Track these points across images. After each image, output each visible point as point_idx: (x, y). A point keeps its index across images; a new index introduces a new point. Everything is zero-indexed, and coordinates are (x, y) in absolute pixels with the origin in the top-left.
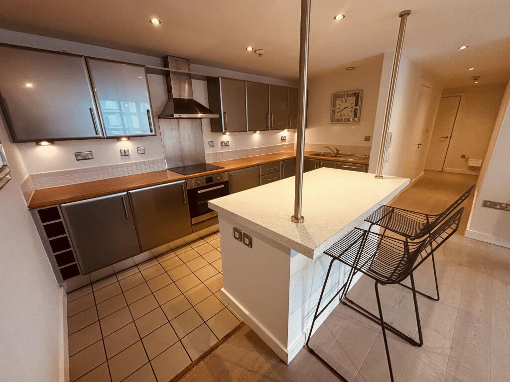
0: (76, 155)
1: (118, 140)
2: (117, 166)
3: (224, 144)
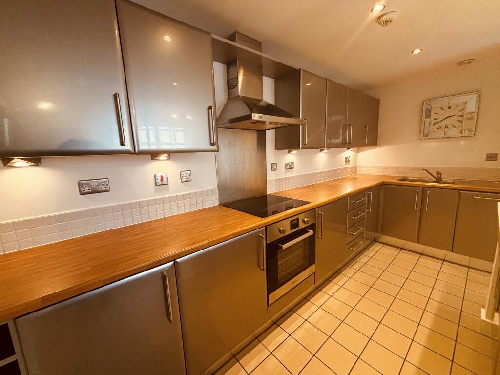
0: (80, 185)
1: (152, 159)
2: (148, 203)
3: (288, 167)
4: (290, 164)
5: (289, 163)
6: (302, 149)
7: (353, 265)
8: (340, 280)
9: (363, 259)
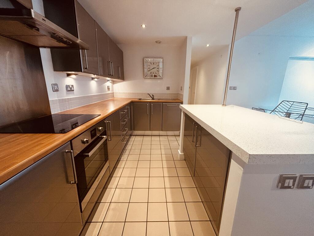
3: (69, 89)
4: (71, 86)
5: (69, 86)
6: (83, 72)
7: (125, 153)
8: (121, 164)
9: (129, 147)
